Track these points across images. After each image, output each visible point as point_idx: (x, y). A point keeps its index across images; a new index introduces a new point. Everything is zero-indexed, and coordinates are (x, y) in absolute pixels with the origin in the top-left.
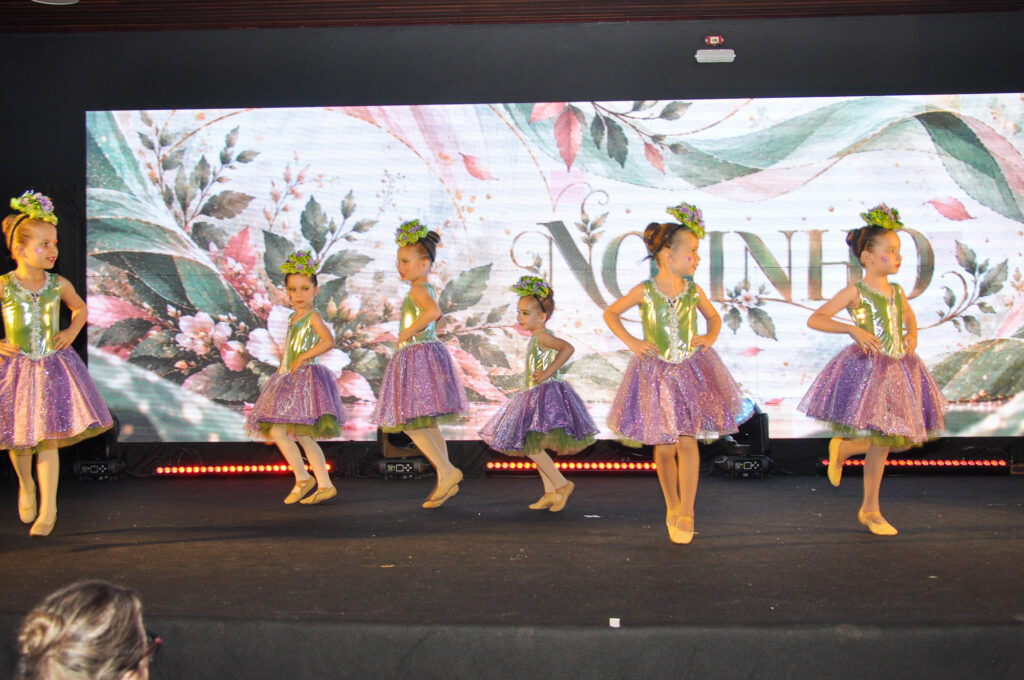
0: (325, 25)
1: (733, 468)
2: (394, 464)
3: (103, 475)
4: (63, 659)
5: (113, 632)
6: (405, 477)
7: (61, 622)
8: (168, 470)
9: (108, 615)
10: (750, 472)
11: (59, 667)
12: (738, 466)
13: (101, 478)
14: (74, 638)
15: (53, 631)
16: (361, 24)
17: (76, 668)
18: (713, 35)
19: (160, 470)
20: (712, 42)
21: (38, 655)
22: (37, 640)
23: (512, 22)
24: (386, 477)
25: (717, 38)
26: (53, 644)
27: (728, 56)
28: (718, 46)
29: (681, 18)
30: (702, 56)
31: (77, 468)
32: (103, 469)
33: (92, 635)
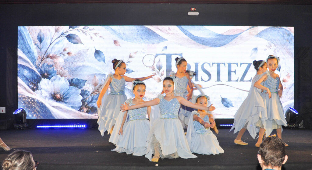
0: (85, 3)
3: (22, 128)
5: (24, 164)
7: (12, 162)
8: (40, 127)
9: (23, 159)
13: (22, 129)
14: (15, 166)
15: (10, 164)
19: (38, 127)
20: (192, 10)
22: (6, 167)
23: (137, 3)
25: (194, 9)
27: (197, 14)
28: (194, 11)
29: (184, 3)
30: (190, 14)
31: (15, 126)
32: (22, 126)
33: (19, 165)
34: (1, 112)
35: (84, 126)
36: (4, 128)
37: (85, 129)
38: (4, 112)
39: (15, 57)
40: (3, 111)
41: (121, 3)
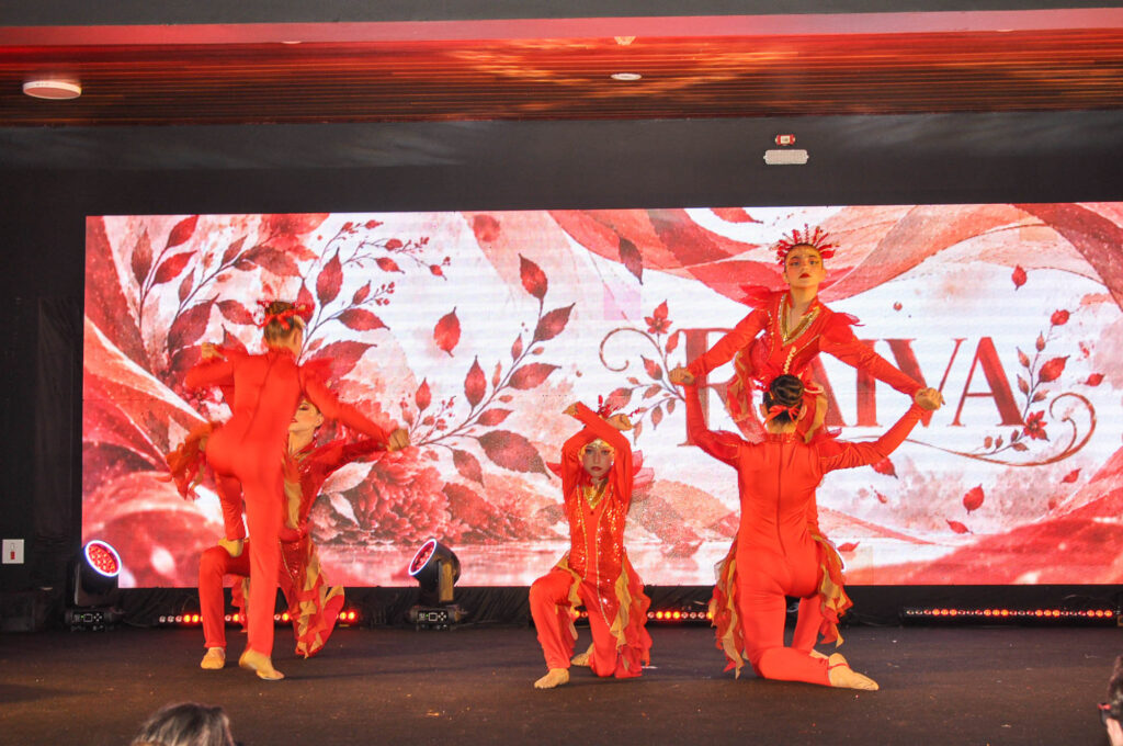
0: (351, 121)
2: (427, 612)
3: (98, 625)
6: (438, 627)
8: (171, 619)
13: (95, 628)
16: (390, 120)
18: (785, 134)
19: (162, 620)
20: (782, 142)
23: (560, 118)
24: (418, 628)
25: (788, 137)
28: (789, 147)
29: (748, 116)
30: (772, 157)
31: (68, 615)
32: (98, 617)
34: (7, 560)
35: (352, 616)
36: (21, 625)
37: (353, 625)
38: (20, 559)
39: (75, 341)
40: (13, 555)
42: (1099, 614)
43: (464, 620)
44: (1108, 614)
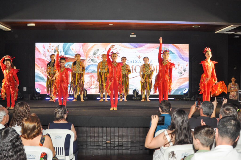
1: (134, 99)
4: (58, 113)
7: (58, 109)
9: (62, 109)
10: (137, 100)
11: (58, 114)
12: (135, 99)
14: (59, 111)
15: (57, 110)
17: (60, 114)
19: (46, 99)
21: (56, 113)
22: (56, 111)
26: (57, 112)
27: (135, 36)
28: (133, 34)
30: (131, 36)
31: (34, 98)
32: (38, 98)
33: (61, 111)
34: (24, 90)
35: (72, 98)
36: (27, 99)
38: (26, 90)
40: (25, 90)
41: (92, 29)
42: (173, 99)
43: (88, 99)
44: (174, 99)
